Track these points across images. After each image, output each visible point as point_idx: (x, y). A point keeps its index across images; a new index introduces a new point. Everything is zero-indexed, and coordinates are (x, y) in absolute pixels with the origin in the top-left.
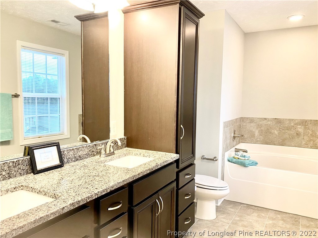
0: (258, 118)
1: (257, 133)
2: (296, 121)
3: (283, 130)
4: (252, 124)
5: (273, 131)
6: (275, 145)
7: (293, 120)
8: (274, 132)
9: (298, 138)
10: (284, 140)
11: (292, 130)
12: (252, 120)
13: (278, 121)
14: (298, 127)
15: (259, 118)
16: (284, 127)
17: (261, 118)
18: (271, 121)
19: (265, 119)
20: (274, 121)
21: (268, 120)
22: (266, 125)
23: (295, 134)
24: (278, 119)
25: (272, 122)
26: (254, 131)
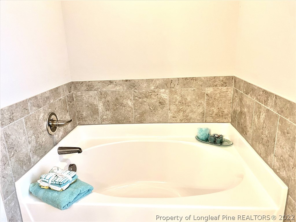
0: (99, 82)
1: (101, 107)
2: (158, 82)
3: (140, 98)
4: (91, 93)
5: (125, 102)
6: (130, 123)
7: (152, 80)
8: (127, 103)
9: (162, 108)
10: (142, 114)
11: (153, 97)
12: (90, 86)
13: (131, 84)
14: (161, 92)
15: (101, 81)
16: (141, 94)
17: (104, 82)
18: (121, 85)
19: (111, 82)
20: (125, 86)
21: (114, 83)
22: (112, 92)
23: (157, 104)
24: (130, 81)
25: (121, 87)
26: (95, 103)
